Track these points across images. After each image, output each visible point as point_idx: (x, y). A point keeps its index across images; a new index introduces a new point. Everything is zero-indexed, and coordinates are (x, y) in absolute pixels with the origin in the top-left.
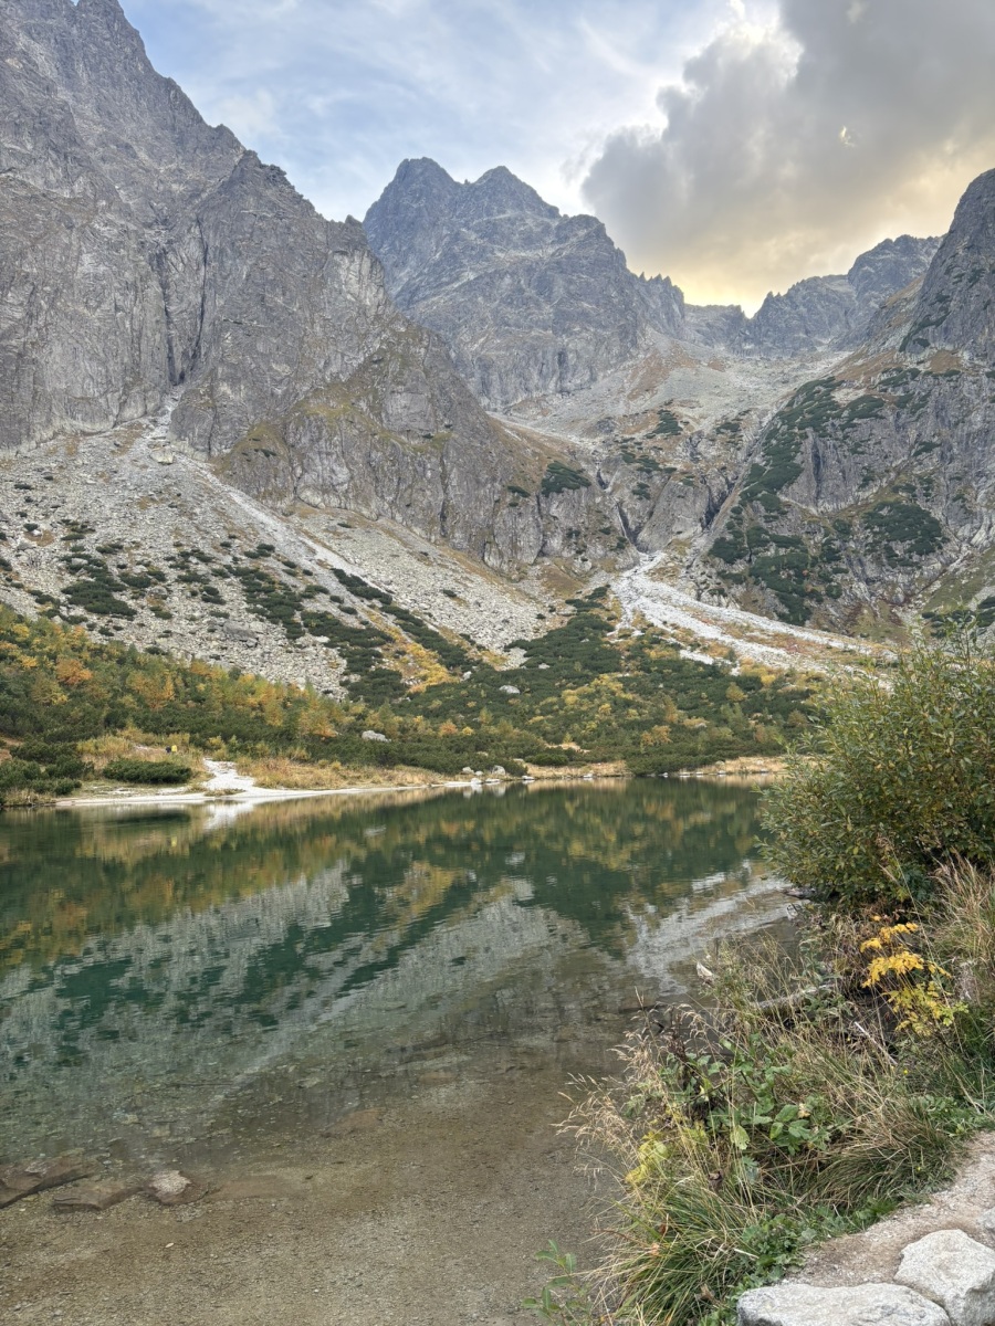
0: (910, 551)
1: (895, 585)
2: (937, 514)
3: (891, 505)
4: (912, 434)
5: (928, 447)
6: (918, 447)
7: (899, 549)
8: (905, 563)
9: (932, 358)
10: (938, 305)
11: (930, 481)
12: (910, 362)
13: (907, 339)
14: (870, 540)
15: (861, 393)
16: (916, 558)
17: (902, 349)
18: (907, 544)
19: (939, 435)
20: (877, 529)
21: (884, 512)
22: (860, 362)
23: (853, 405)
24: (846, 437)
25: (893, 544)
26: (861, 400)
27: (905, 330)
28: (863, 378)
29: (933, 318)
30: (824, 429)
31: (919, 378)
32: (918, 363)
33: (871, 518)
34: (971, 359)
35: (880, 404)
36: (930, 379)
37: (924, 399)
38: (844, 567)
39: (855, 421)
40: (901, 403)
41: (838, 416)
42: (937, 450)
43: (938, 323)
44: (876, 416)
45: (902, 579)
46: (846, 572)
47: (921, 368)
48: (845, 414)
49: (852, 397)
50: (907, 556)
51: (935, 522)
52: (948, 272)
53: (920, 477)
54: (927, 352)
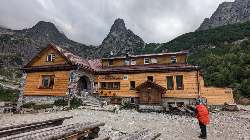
0: (17, 64)
1: (13, 68)
2: (23, 60)
3: (16, 57)
4: (22, 48)
5: (25, 51)
6: (23, 50)
7: (15, 64)
8: (15, 66)
9: (28, 40)
10: (31, 33)
11: (23, 55)
12: (25, 39)
13: (26, 35)
14: (10, 61)
15: (16, 40)
16: (18, 65)
17: (24, 36)
18: (17, 63)
19: (27, 50)
20: (12, 60)
21: (14, 58)
22: (17, 35)
23: (13, 41)
24: (10, 45)
25: (14, 63)
26: (15, 41)
27: (26, 34)
28: (17, 38)
29: (30, 35)
30: (7, 42)
31: (26, 41)
32: (26, 39)
33: (11, 58)
34: (34, 42)
35: (18, 42)
36: (27, 42)
37: (26, 44)
38: (4, 64)
39: (13, 43)
40: (22, 44)
41: (10, 41)
42: (26, 52)
43: (31, 35)
44: (17, 44)
45: (14, 68)
46: (4, 65)
47: (26, 40)
48: (12, 41)
49: (14, 40)
50: (16, 65)
51: (23, 61)
52: (34, 30)
53: (22, 54)
54: (28, 38)
